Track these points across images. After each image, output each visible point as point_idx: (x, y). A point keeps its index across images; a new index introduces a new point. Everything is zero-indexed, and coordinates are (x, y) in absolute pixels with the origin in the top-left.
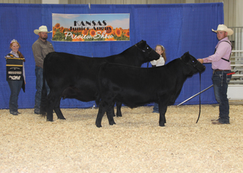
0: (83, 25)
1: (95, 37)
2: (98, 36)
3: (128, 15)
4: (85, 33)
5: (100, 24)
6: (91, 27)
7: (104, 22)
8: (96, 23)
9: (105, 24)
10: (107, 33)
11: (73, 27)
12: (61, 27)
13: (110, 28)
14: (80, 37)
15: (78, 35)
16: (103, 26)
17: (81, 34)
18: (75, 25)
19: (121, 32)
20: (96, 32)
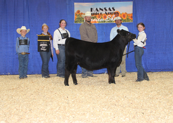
0: (98, 11)
1: (106, 20)
2: (109, 19)
4: (99, 17)
5: (110, 10)
6: (104, 12)
7: (113, 8)
8: (107, 9)
9: (114, 10)
10: (115, 16)
12: (80, 12)
13: (118, 13)
14: (95, 20)
15: (93, 18)
16: (112, 11)
17: (95, 17)
18: (92, 11)
19: (126, 16)
20: (107, 16)
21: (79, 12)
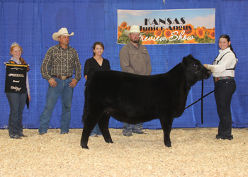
0: (156, 23)
1: (171, 39)
2: (175, 37)
3: (213, 10)
4: (158, 34)
5: (178, 23)
6: (166, 26)
7: (182, 20)
8: (173, 20)
9: (184, 22)
10: (186, 33)
11: (144, 26)
12: (128, 26)
13: (190, 27)
14: (151, 38)
15: (149, 36)
16: (181, 24)
17: (152, 35)
18: (146, 24)
19: (204, 32)
20: (173, 33)
21: (124, 25)
